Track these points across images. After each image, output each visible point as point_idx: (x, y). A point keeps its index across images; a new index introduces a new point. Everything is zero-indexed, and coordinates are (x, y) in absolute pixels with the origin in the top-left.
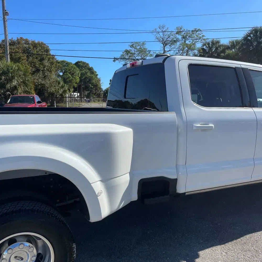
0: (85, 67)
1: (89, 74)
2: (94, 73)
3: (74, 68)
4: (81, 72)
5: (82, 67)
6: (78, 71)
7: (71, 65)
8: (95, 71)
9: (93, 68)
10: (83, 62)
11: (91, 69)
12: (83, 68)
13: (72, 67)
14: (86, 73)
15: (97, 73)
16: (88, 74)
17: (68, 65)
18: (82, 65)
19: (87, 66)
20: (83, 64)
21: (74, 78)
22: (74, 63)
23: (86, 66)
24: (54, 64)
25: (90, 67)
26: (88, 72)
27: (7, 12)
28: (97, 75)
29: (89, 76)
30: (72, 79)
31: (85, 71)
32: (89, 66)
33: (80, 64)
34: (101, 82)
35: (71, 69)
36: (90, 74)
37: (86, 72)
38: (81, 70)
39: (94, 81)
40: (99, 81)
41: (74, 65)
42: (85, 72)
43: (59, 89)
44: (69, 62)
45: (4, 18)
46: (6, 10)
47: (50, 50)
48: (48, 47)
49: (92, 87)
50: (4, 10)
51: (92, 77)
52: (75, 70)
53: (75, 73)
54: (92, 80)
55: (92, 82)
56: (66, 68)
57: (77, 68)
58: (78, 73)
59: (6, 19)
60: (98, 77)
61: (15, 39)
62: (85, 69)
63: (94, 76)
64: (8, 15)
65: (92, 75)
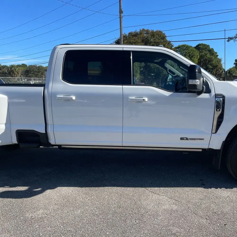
1: (208, 55)
2: (214, 54)
3: (194, 51)
4: (201, 54)
6: (197, 53)
7: (191, 49)
8: (215, 52)
9: (213, 50)
10: (204, 44)
11: (211, 51)
12: (203, 50)
14: (206, 54)
15: (217, 54)
16: (207, 55)
17: (188, 48)
18: (202, 48)
19: (208, 48)
20: (203, 46)
21: (192, 60)
22: (195, 46)
23: (206, 48)
25: (211, 48)
26: (208, 53)
27: (122, 11)
28: (217, 56)
29: (209, 58)
31: (204, 53)
33: (200, 46)
34: (222, 62)
35: (190, 52)
36: (210, 56)
38: (200, 52)
39: (214, 62)
40: (220, 61)
41: (194, 48)
44: (189, 46)
45: (120, 16)
46: (121, 9)
47: (166, 37)
48: (165, 34)
49: (212, 67)
50: (120, 9)
51: (211, 58)
52: (194, 53)
53: (194, 55)
54: (212, 61)
55: (211, 63)
56: (186, 52)
57: (196, 51)
58: (198, 55)
59: (122, 16)
60: (218, 57)
61: (138, 31)
62: (205, 51)
63: (213, 58)
64: (122, 13)
65: (212, 57)
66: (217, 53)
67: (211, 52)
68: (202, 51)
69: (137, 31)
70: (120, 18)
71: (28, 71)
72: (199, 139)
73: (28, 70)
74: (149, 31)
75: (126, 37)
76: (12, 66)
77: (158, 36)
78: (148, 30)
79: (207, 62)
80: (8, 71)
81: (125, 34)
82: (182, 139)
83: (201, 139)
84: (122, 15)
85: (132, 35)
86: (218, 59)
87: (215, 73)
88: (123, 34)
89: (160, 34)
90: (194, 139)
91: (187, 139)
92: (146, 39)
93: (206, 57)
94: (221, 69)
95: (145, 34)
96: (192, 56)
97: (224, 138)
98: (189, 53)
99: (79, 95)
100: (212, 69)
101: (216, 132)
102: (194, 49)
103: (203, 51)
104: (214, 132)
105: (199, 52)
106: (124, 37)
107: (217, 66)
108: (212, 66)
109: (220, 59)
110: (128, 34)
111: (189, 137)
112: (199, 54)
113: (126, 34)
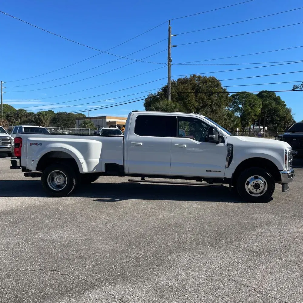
0: (269, 97)
1: (274, 105)
2: (281, 103)
3: (255, 99)
4: (264, 103)
5: (266, 97)
6: (260, 102)
7: (252, 97)
8: (283, 100)
9: (280, 98)
13: (253, 98)
14: (270, 104)
16: (272, 104)
17: (248, 96)
18: (266, 96)
19: (273, 96)
20: (267, 94)
21: (253, 110)
23: (271, 96)
24: (224, 98)
25: (277, 96)
26: (273, 102)
27: (171, 59)
28: (285, 105)
29: (274, 107)
30: (251, 111)
32: (275, 96)
33: (264, 94)
34: (292, 113)
35: (251, 100)
36: (276, 105)
37: (271, 102)
38: (264, 101)
39: (281, 113)
40: (289, 112)
41: (256, 96)
42: (269, 102)
43: (229, 123)
45: (169, 64)
47: (221, 84)
48: (219, 81)
49: (279, 119)
50: (169, 57)
51: (277, 108)
52: (256, 101)
53: (256, 104)
54: (279, 112)
55: (278, 114)
56: (245, 100)
57: (258, 99)
58: (260, 105)
59: (170, 65)
60: (287, 107)
61: (189, 77)
62: (270, 99)
63: (280, 107)
64: (171, 61)
65: (278, 106)
66: (285, 102)
67: (277, 100)
68: (266, 99)
69: (187, 77)
70: (169, 66)
71: (57, 119)
72: (218, 171)
73: (55, 118)
74: (201, 77)
75: (175, 84)
76: (40, 113)
77: (211, 83)
78: (199, 76)
79: (272, 112)
80: (35, 119)
81: (173, 80)
82: (207, 171)
83: (219, 171)
84: (171, 63)
85: (181, 82)
86: (287, 109)
87: (283, 125)
88: (171, 80)
89: (213, 81)
90: (215, 171)
91: (210, 171)
92: (198, 86)
93: (271, 106)
94: (291, 121)
95: (197, 80)
96: (254, 105)
97: (233, 171)
98: (249, 102)
99: (145, 143)
100: (279, 121)
101: (228, 167)
102: (256, 98)
103: (268, 99)
104: (227, 167)
105: (262, 100)
106: (172, 83)
107: (285, 118)
108: (279, 117)
109: (289, 109)
110: (177, 80)
111: (211, 170)
112: (262, 103)
113: (175, 81)
